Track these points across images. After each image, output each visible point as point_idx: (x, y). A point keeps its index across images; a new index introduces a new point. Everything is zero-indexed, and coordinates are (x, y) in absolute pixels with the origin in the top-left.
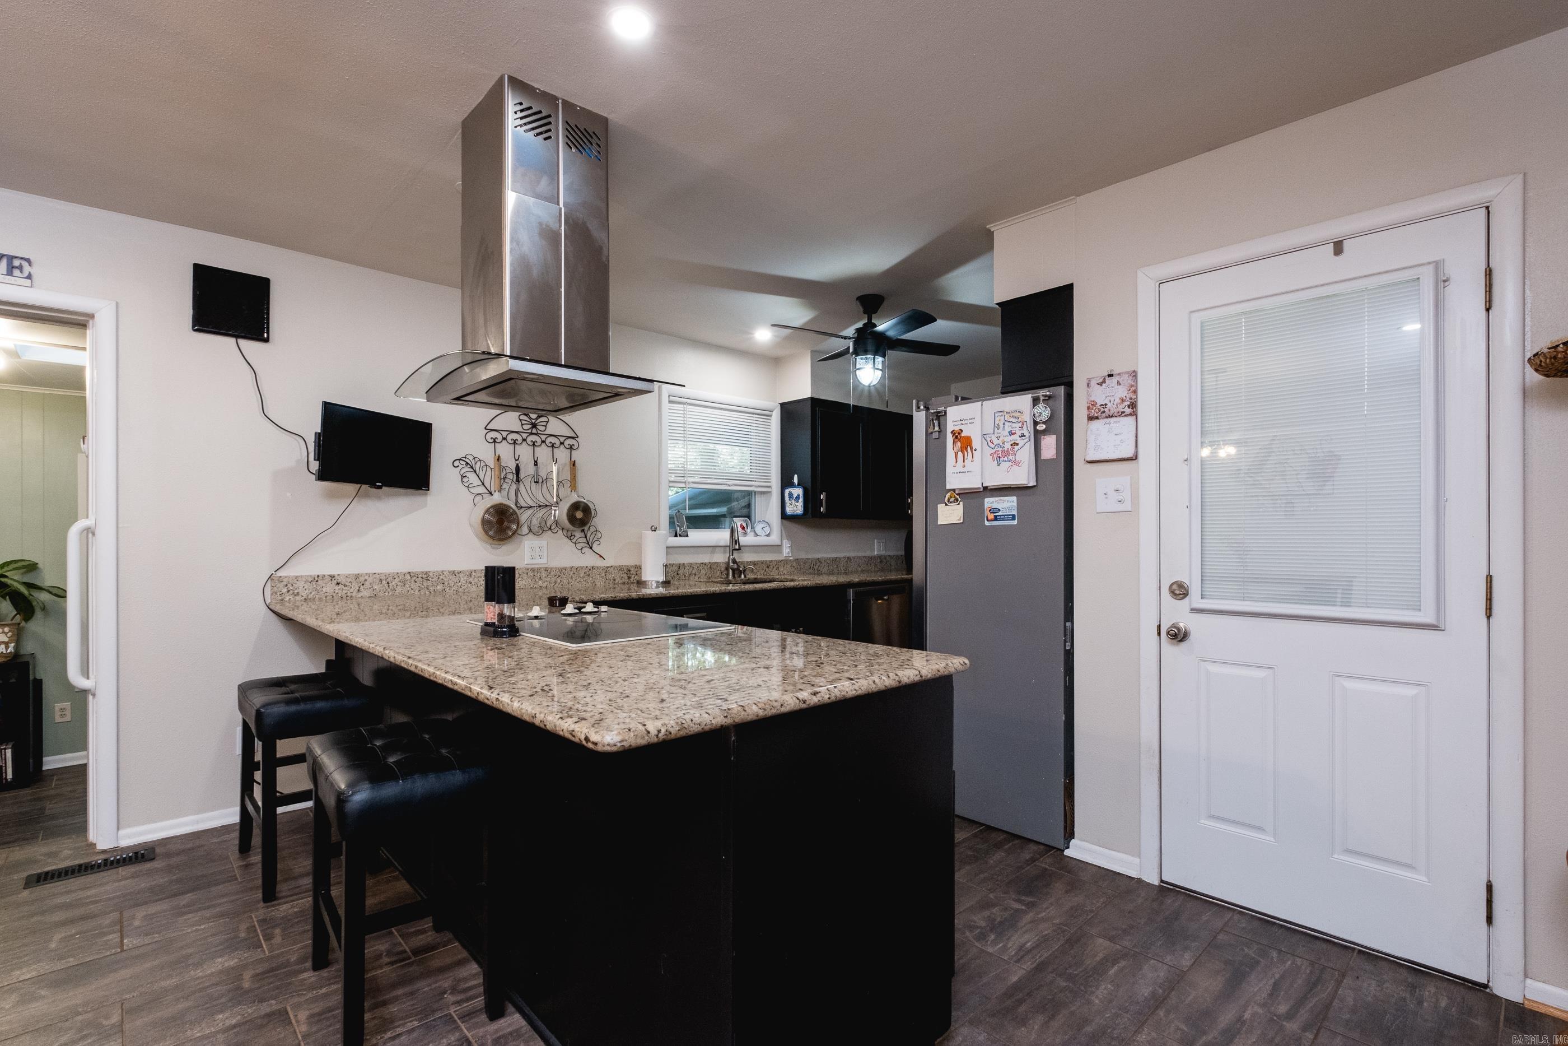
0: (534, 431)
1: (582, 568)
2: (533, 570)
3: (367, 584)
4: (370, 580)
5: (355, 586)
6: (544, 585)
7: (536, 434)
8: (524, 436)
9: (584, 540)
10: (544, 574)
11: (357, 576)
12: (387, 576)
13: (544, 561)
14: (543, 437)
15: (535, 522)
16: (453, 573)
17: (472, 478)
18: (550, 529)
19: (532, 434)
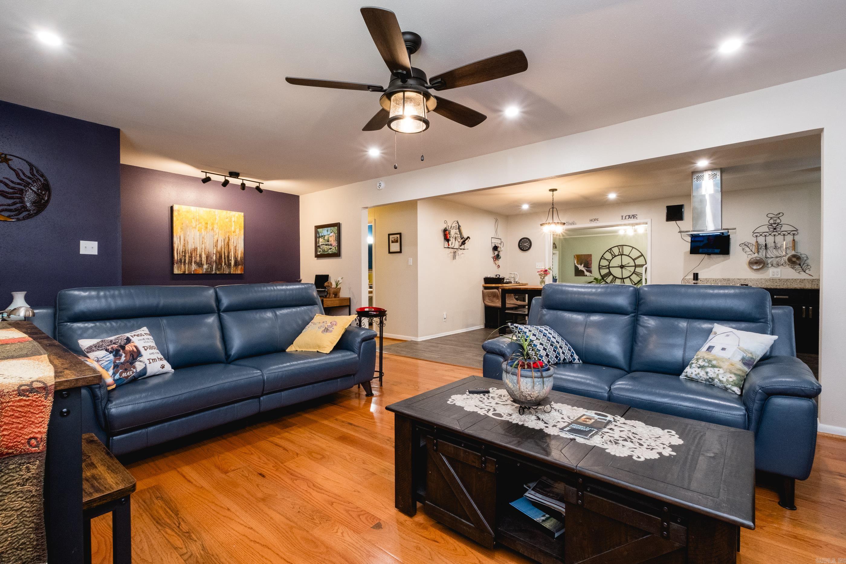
0: (775, 231)
1: (798, 279)
2: (773, 279)
3: (709, 281)
4: (710, 280)
5: (706, 282)
6: (778, 285)
7: (776, 232)
8: (770, 233)
9: (801, 269)
10: (778, 281)
11: (706, 279)
12: (715, 279)
13: (779, 276)
14: (779, 232)
15: (775, 263)
16: (739, 279)
17: (747, 249)
18: (782, 265)
19: (774, 232)
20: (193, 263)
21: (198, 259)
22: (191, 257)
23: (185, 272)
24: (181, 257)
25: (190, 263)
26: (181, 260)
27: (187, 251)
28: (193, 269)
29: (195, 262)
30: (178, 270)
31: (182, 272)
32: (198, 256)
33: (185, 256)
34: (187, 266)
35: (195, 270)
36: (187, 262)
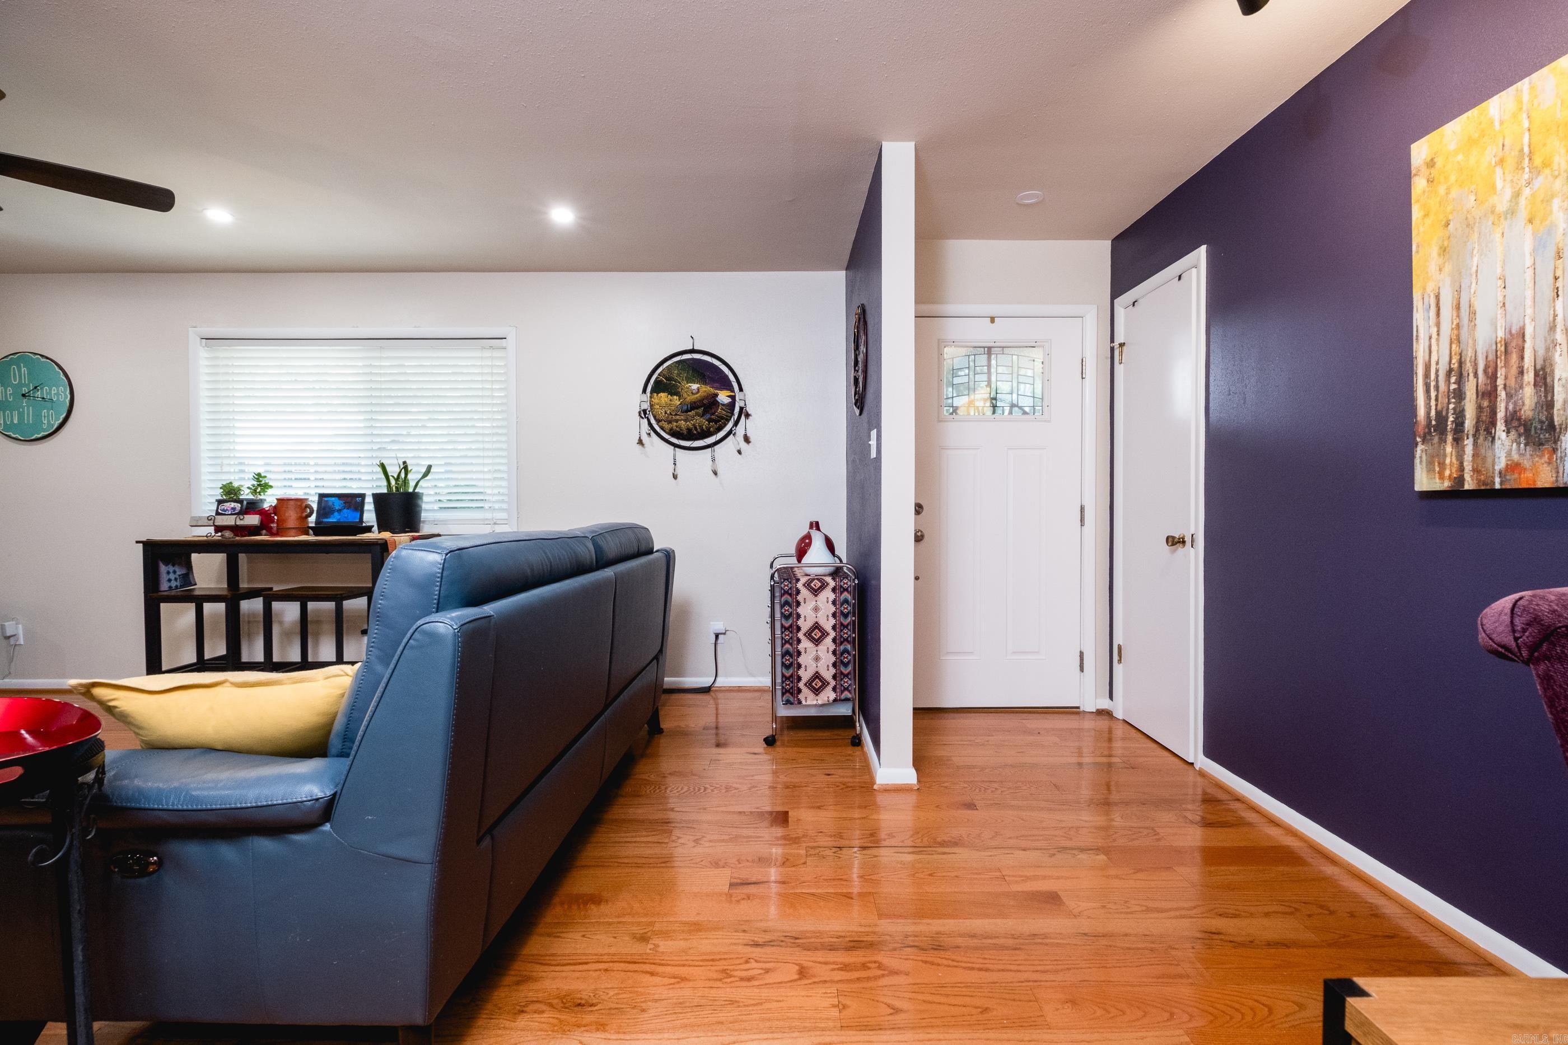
20: (1501, 426)
21: (1529, 395)
22: (1489, 394)
23: (1461, 480)
24: (1443, 400)
25: (1486, 426)
26: (1442, 419)
27: (1468, 367)
28: (1501, 464)
29: (1514, 420)
30: (1430, 470)
31: (1446, 485)
32: (1529, 377)
33: (1459, 395)
34: (1469, 444)
35: (1513, 467)
36: (1469, 424)
